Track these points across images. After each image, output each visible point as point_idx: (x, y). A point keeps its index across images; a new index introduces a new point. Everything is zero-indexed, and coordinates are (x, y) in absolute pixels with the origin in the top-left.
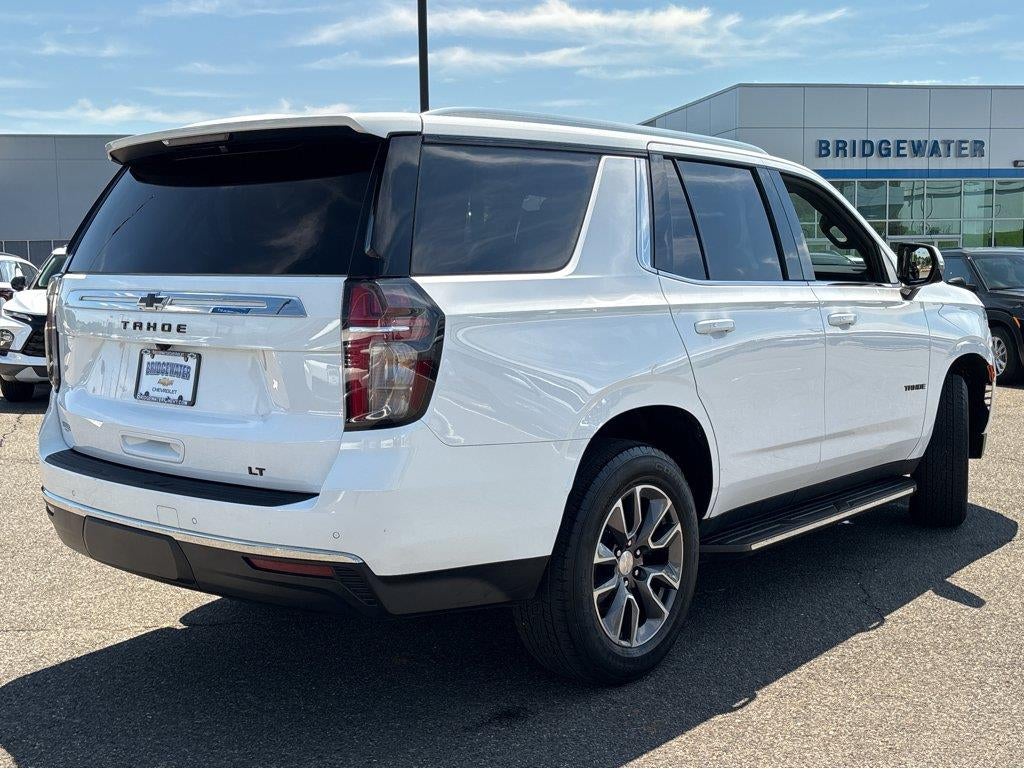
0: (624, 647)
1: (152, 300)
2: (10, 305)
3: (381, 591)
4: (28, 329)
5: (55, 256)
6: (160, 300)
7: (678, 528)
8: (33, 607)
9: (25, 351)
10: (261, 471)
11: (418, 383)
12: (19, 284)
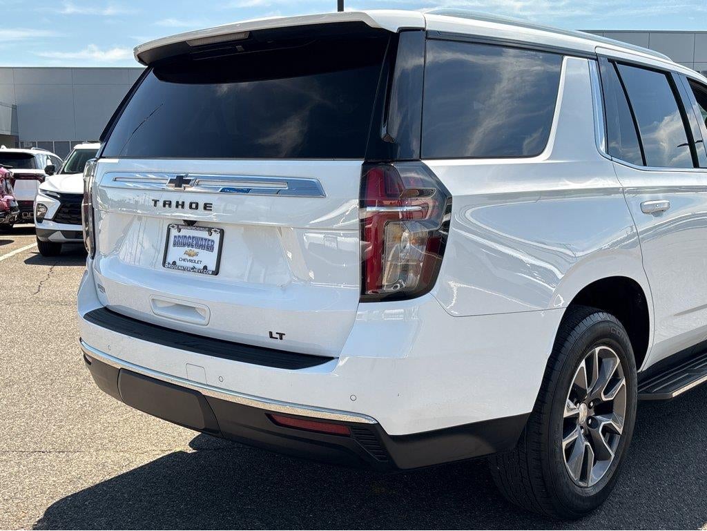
0: (581, 487)
1: (180, 181)
2: (44, 186)
3: (392, 448)
4: (58, 204)
5: (76, 150)
6: (188, 182)
7: (624, 382)
8: (70, 430)
9: (56, 219)
10: (281, 335)
11: (428, 260)
12: (50, 170)
